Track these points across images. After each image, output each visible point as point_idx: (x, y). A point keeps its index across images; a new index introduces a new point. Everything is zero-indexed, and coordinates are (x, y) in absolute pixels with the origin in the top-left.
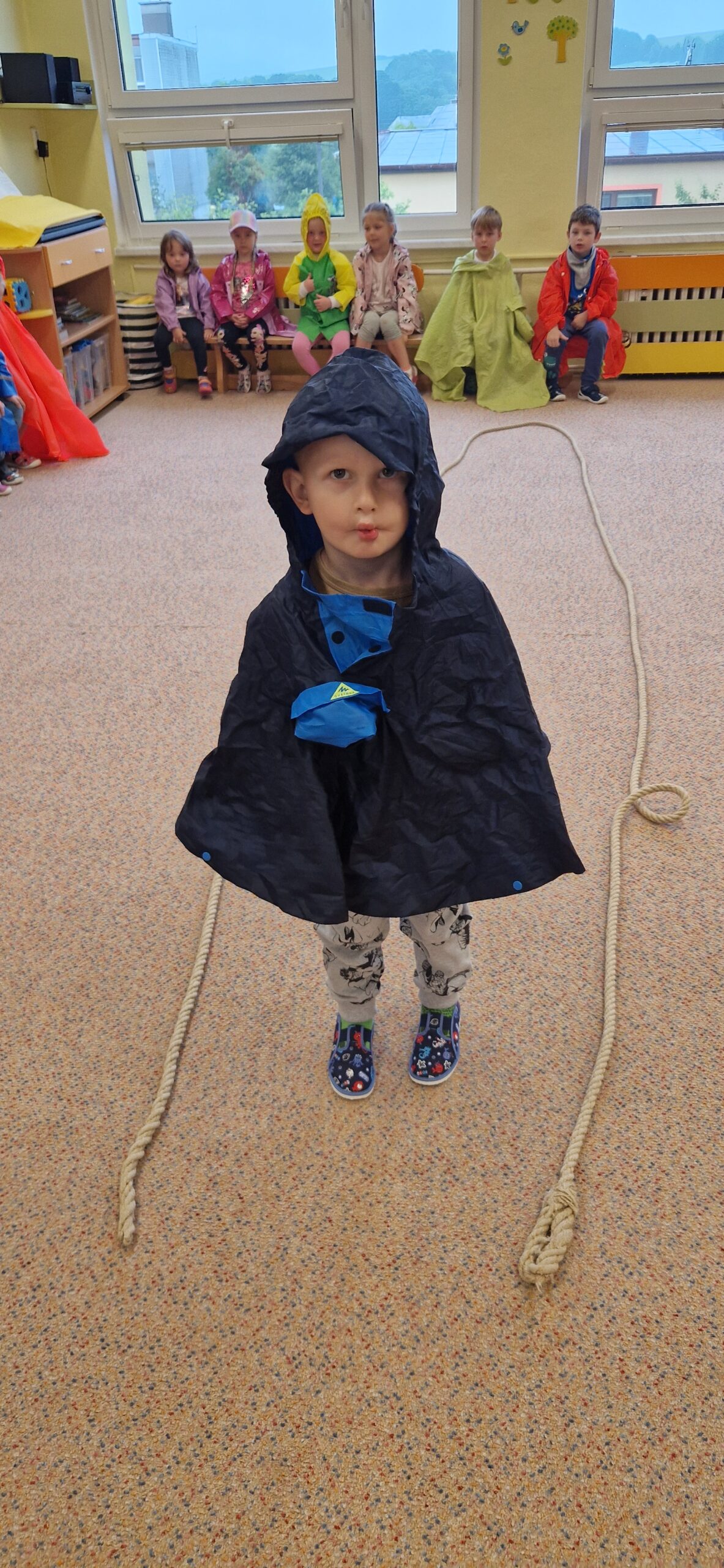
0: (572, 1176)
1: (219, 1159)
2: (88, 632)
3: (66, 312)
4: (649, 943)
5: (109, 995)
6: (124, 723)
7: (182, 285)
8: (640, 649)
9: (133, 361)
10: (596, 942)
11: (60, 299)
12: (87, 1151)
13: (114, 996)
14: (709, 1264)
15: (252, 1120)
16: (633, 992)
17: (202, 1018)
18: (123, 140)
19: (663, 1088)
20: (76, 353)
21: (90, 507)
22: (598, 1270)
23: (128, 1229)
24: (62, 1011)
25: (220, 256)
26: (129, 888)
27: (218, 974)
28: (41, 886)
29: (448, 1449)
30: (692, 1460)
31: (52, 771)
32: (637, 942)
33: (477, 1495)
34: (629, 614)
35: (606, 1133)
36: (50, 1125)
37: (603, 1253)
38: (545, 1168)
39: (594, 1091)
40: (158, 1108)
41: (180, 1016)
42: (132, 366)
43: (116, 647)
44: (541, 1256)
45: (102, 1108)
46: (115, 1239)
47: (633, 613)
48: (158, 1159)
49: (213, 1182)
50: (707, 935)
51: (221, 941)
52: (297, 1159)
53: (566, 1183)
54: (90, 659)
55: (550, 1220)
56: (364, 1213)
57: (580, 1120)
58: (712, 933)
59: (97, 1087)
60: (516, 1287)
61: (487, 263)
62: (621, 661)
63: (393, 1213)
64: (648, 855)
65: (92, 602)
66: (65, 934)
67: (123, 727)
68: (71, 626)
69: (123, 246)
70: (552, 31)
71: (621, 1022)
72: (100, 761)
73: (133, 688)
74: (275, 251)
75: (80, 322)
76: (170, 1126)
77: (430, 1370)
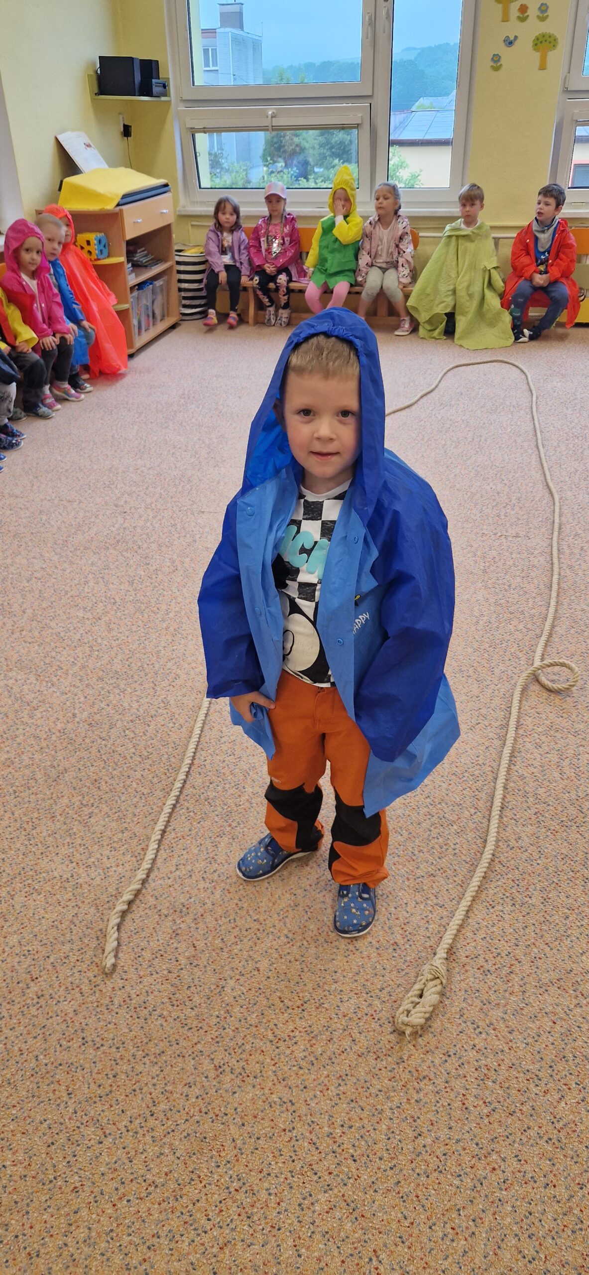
0: (445, 955)
1: (182, 917)
2: (128, 512)
3: (135, 259)
4: (531, 784)
5: (114, 788)
6: (148, 584)
7: (228, 239)
8: (559, 550)
9: (185, 298)
10: (490, 780)
11: (131, 248)
12: (86, 902)
13: (118, 790)
14: (542, 1033)
15: (209, 891)
16: (513, 821)
17: (181, 812)
18: (189, 125)
19: (526, 897)
20: (140, 291)
21: (141, 413)
22: (455, 1027)
23: (110, 961)
24: (80, 798)
25: (258, 217)
26: (138, 710)
27: (197, 780)
28: (73, 704)
29: (325, 1145)
30: (508, 1174)
31: (91, 617)
32: (521, 783)
33: (342, 1180)
34: (554, 522)
35: (477, 926)
36: (62, 880)
37: (461, 1016)
38: (425, 948)
39: (471, 894)
40: (141, 875)
41: (164, 809)
42: (184, 302)
43: (148, 524)
44: (412, 1012)
45: (101, 871)
46: (100, 968)
47: (557, 521)
48: (138, 912)
49: (176, 933)
50: (579, 782)
51: (201, 755)
52: (239, 922)
53: (438, 961)
54: (127, 532)
55: (422, 986)
56: (284, 967)
57: (457, 914)
58: (582, 781)
59: (99, 856)
60: (391, 1033)
61: (470, 229)
62: (542, 559)
63: (306, 970)
64: (541, 715)
65: (134, 489)
66: (87, 740)
67: (147, 587)
68: (116, 506)
69: (184, 207)
70: (536, 45)
71: (500, 844)
72: (126, 612)
73: (158, 557)
74: (302, 214)
75: (146, 266)
76: (149, 890)
77: (319, 1086)
